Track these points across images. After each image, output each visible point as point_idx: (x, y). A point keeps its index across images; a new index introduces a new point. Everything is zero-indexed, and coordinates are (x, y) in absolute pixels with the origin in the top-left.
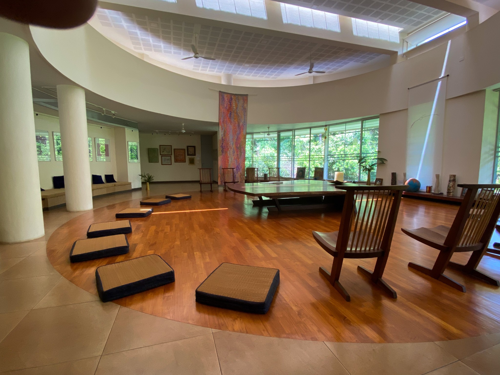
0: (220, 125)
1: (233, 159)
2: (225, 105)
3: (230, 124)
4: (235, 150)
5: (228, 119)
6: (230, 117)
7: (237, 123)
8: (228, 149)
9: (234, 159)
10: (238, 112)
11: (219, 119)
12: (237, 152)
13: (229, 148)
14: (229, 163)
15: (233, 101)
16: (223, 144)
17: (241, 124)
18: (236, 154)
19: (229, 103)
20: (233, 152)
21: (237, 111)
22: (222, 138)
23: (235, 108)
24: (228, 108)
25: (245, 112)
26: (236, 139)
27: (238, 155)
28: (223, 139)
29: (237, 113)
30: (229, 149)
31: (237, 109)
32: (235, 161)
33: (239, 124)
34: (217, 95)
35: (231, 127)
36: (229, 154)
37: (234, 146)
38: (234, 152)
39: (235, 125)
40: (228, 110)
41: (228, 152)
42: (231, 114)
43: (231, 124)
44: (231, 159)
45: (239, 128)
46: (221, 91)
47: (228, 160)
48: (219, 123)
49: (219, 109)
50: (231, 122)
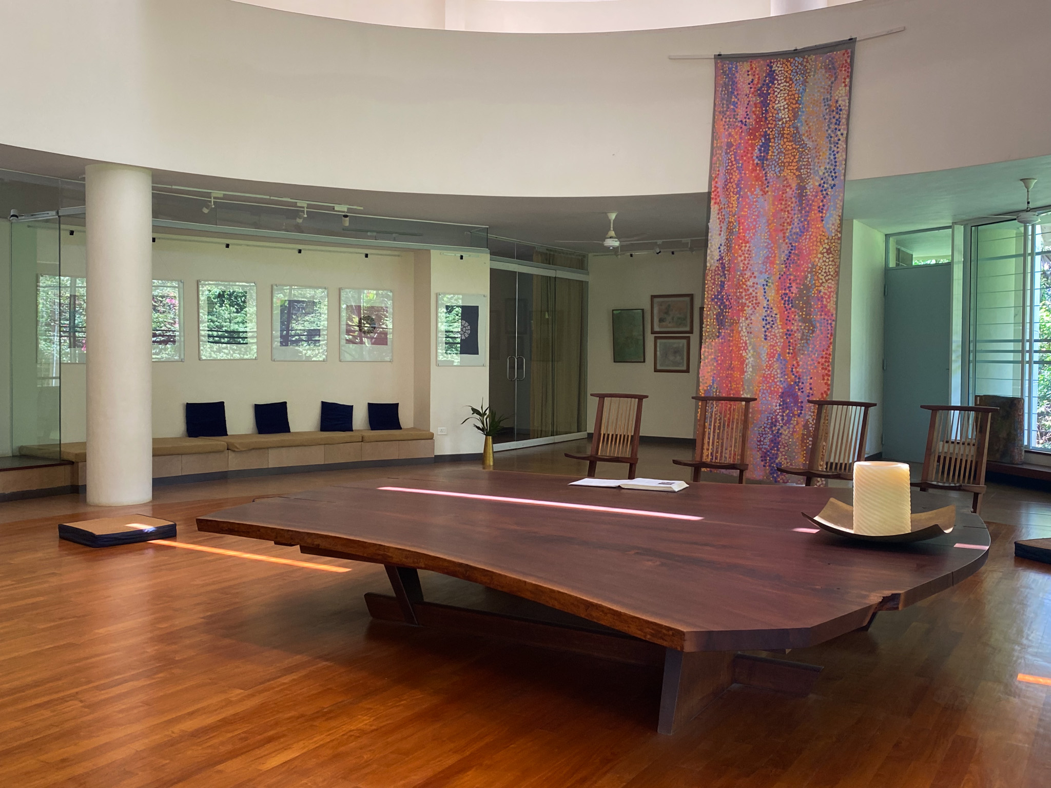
0: (712, 202)
1: (764, 356)
2: (741, 112)
3: (758, 191)
4: (775, 311)
5: (754, 170)
6: (762, 159)
7: (794, 186)
8: (743, 310)
9: (771, 356)
10: (803, 129)
11: (710, 176)
12: (787, 321)
13: (744, 305)
14: (747, 376)
15: (781, 85)
16: (722, 285)
17: (812, 184)
18: (778, 330)
19: (754, 99)
20: (764, 323)
21: (797, 128)
22: (721, 258)
23: (784, 114)
24: (751, 121)
25: (838, 122)
26: (783, 257)
27: (789, 334)
28: (723, 267)
29: (796, 137)
30: (748, 310)
31: (795, 116)
32: (776, 366)
33: (802, 188)
34: (707, 73)
35: (764, 204)
36: (744, 333)
37: (772, 294)
38: (768, 323)
39: (784, 192)
40: (752, 133)
41: (743, 323)
42: (766, 147)
43: (765, 193)
44: (757, 355)
45: (801, 205)
46: (725, 52)
47: (742, 361)
48: (709, 193)
49: (713, 132)
50: (764, 184)
